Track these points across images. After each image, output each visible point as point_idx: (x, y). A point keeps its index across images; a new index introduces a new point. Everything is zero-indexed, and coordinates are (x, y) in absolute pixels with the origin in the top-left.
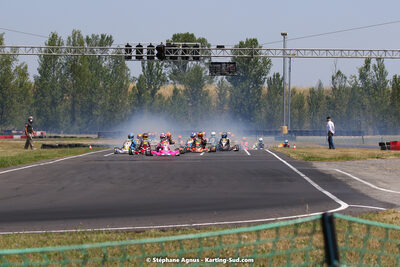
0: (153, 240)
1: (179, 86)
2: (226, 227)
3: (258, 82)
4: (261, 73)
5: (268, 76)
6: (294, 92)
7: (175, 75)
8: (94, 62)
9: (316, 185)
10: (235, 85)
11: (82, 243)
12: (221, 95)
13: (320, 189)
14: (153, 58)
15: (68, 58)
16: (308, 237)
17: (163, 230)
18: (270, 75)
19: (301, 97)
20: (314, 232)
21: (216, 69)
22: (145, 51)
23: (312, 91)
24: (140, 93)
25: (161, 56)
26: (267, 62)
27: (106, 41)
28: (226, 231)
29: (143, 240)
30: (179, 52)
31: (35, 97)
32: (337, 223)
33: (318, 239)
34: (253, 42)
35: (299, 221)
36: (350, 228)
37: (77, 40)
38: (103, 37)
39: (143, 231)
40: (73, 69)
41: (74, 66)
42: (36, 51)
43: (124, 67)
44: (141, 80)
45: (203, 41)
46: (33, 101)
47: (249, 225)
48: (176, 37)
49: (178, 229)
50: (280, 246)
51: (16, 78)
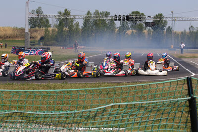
0: (124, 86)
1: (133, 31)
2: (150, 82)
3: (162, 29)
4: (164, 26)
5: (166, 27)
6: (175, 33)
7: (132, 27)
8: (103, 22)
9: (183, 67)
10: (154, 30)
11: (98, 87)
12: (149, 34)
13: (185, 68)
14: (124, 20)
15: (94, 20)
17: (128, 82)
18: (167, 27)
19: (178, 34)
20: (184, 84)
21: (147, 24)
22: (122, 18)
23: (182, 33)
24: (119, 33)
25: (128, 19)
26: (166, 22)
27: (107, 14)
29: (121, 86)
30: (133, 18)
33: (186, 86)
34: (161, 15)
37: (97, 13)
38: (106, 12)
39: (121, 83)
41: (96, 23)
42: (82, 17)
43: (114, 23)
44: (120, 28)
45: (143, 14)
47: (159, 81)
48: (133, 13)
49: (133, 82)
50: (171, 89)
51: (75, 27)
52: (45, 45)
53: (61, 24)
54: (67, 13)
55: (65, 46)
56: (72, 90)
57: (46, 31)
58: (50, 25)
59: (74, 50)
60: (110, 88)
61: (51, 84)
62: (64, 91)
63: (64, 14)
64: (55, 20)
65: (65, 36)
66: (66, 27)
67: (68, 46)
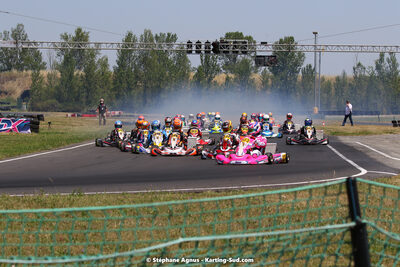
0: (209, 199)
1: (231, 75)
2: (267, 189)
3: (295, 72)
4: (297, 64)
5: (302, 67)
6: (323, 79)
7: (227, 66)
8: (162, 55)
9: (341, 155)
10: (275, 74)
11: (151, 201)
12: (264, 83)
13: (344, 158)
14: (209, 52)
15: (141, 52)
16: (335, 197)
17: (217, 191)
18: (304, 66)
19: (329, 83)
20: (340, 193)
21: (260, 60)
22: (203, 47)
23: (338, 79)
24: (199, 80)
25: (216, 51)
26: (301, 56)
27: (171, 39)
28: (269, 192)
29: (202, 200)
30: (229, 48)
31: (114, 84)
32: (358, 186)
33: (344, 199)
34: (291, 39)
35: (328, 184)
36: (369, 189)
37: (148, 37)
38: (169, 35)
39: (202, 192)
40: (145, 60)
41: (145, 59)
42: (115, 46)
43: (185, 59)
44: (199, 70)
45: (250, 38)
46: (112, 87)
47: (287, 187)
48: (228, 35)
49: (229, 191)
50: (312, 204)
51: (99, 68)
52: (33, 109)
53: (67, 61)
54: (81, 36)
55: (79, 111)
56: (93, 208)
57: (36, 77)
58: (44, 64)
59: (97, 119)
60: (177, 205)
61: (47, 196)
62: (75, 212)
63: (75, 39)
64: (55, 53)
65: (77, 89)
66: (80, 69)
67: (85, 110)
